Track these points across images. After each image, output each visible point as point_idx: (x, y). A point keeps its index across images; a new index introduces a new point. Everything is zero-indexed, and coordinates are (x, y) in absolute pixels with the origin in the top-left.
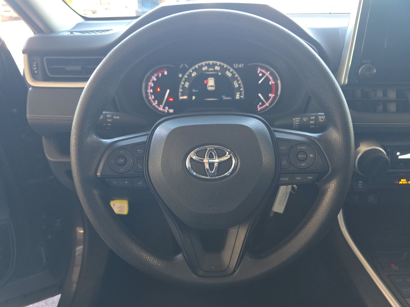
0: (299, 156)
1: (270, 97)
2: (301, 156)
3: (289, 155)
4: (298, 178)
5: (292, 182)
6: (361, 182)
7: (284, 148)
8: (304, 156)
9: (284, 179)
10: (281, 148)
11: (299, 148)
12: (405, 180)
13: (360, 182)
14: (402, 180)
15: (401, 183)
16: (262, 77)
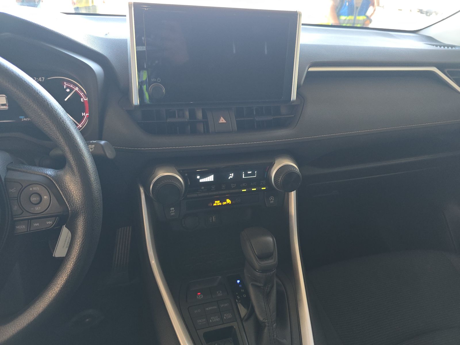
0: (31, 199)
1: (84, 116)
2: (34, 199)
3: (20, 199)
4: (36, 225)
5: (31, 230)
6: (173, 209)
7: (14, 190)
8: (37, 199)
9: (20, 227)
10: (10, 190)
11: (31, 189)
12: (219, 202)
13: (171, 209)
14: (216, 202)
15: (215, 205)
16: (69, 93)
